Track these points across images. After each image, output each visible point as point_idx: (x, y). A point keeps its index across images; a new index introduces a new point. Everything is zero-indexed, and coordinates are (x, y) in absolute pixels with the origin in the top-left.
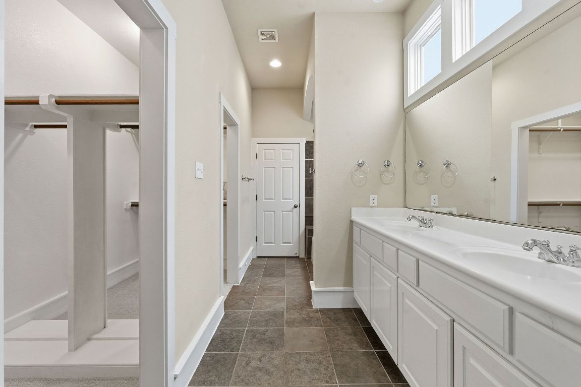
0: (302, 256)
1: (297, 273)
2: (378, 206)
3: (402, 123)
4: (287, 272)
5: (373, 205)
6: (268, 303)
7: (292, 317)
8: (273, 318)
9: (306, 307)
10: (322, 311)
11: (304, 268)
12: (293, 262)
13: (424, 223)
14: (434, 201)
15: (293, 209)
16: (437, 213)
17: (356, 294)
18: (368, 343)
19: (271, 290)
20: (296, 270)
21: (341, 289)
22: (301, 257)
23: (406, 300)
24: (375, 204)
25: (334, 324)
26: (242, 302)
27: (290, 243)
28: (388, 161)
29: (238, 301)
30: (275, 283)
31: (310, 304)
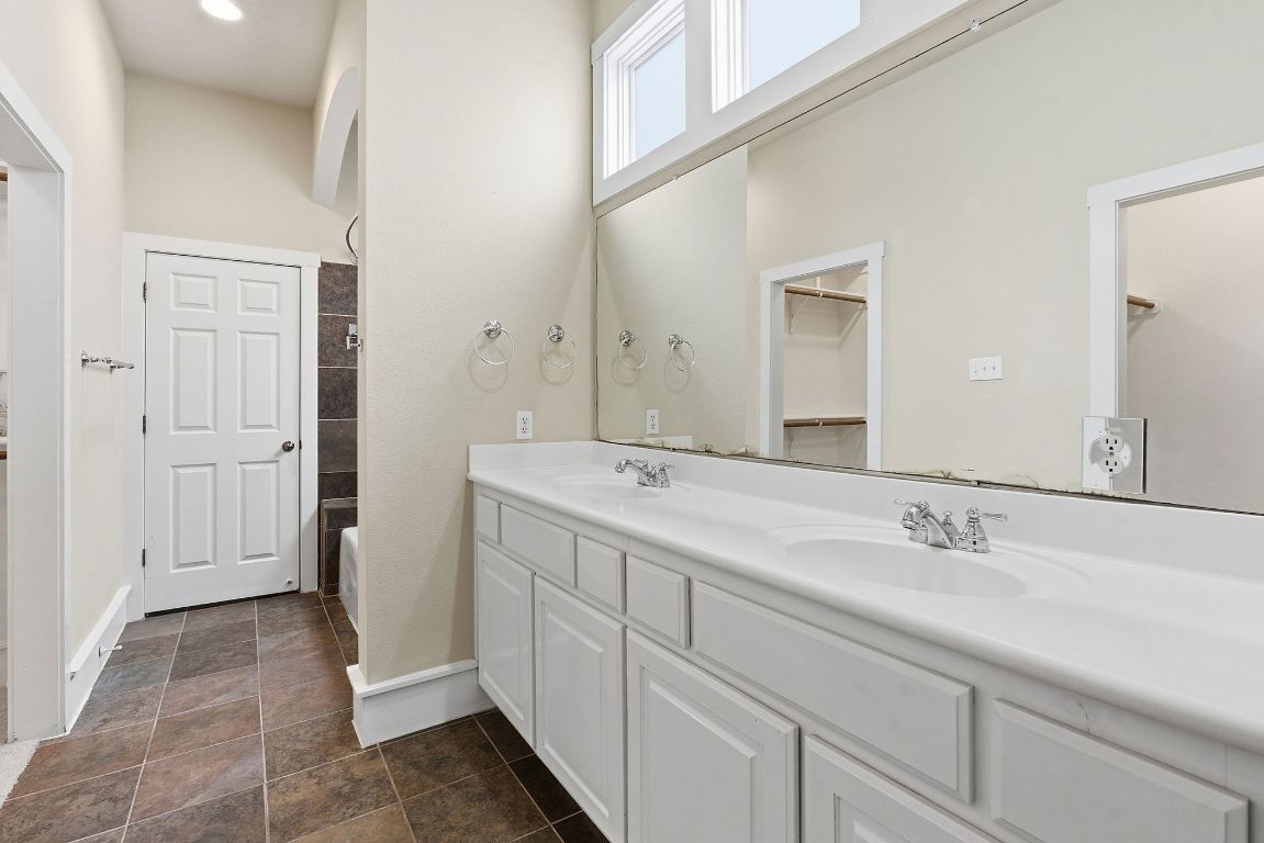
0: (310, 585)
1: (298, 644)
2: (536, 439)
3: (589, 239)
4: (264, 645)
5: (524, 436)
6: (195, 776)
7: (294, 798)
8: (220, 825)
9: (337, 748)
10: (389, 747)
11: (319, 623)
12: (281, 610)
13: (650, 477)
14: (652, 421)
15: (278, 454)
16: (674, 450)
17: (486, 675)
18: (531, 809)
19: (205, 725)
20: (294, 633)
21: (444, 669)
22: (305, 590)
23: (654, 686)
24: (529, 435)
25: (430, 781)
26: (84, 799)
27: (270, 555)
28: (559, 328)
29: (66, 802)
30: (220, 693)
31: (347, 737)
